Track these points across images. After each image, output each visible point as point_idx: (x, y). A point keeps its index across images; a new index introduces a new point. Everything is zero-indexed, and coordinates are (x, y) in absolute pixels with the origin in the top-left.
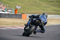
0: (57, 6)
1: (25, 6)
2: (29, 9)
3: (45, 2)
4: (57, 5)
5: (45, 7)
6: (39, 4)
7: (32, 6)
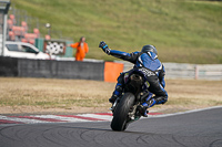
2: (133, 40)
3: (200, 13)
5: (199, 33)
6: (175, 22)
7: (145, 31)
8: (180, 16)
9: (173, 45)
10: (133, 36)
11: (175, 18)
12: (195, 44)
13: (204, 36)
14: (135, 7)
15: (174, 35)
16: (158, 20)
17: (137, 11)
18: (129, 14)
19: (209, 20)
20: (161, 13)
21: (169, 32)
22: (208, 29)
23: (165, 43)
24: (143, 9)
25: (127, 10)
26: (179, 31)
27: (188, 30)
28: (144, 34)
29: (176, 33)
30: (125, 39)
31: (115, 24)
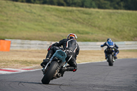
0: (80, 23)
1: (7, 20)
2: (16, 28)
3: (54, 13)
4: (81, 21)
5: (53, 24)
6: (40, 18)
7: (23, 22)
8: (42, 14)
9: (38, 31)
10: (16, 25)
11: (40, 15)
12: (51, 30)
13: (56, 26)
14: (17, 9)
15: (40, 25)
16: (30, 16)
17: (18, 11)
18: (13, 13)
19: (58, 17)
20: (31, 12)
21: (36, 23)
22: (58, 22)
23: (34, 29)
24: (21, 10)
25: (12, 11)
26: (42, 22)
27: (47, 22)
28: (22, 24)
29: (41, 24)
30: (11, 27)
31: (5, 18)
